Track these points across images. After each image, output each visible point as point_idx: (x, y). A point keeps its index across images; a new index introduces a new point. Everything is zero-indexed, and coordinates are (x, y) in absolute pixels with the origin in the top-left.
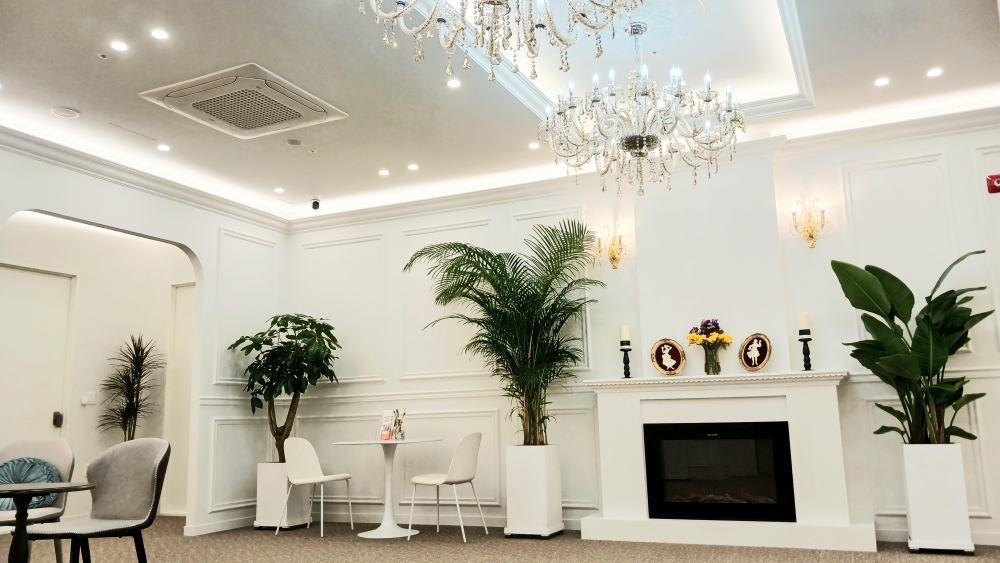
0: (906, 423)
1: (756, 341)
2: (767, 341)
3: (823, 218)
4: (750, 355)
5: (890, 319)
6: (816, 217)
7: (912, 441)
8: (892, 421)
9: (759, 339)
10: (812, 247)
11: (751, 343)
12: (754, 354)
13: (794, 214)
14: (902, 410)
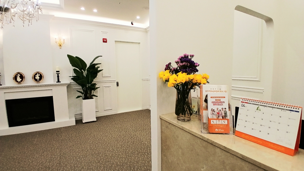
0: (83, 95)
1: (38, 74)
2: (42, 74)
3: (64, 41)
4: (36, 78)
5: (81, 70)
6: (62, 41)
7: (84, 99)
8: (80, 94)
9: (39, 73)
10: (60, 48)
11: (36, 74)
12: (37, 77)
13: (56, 39)
14: (83, 92)
